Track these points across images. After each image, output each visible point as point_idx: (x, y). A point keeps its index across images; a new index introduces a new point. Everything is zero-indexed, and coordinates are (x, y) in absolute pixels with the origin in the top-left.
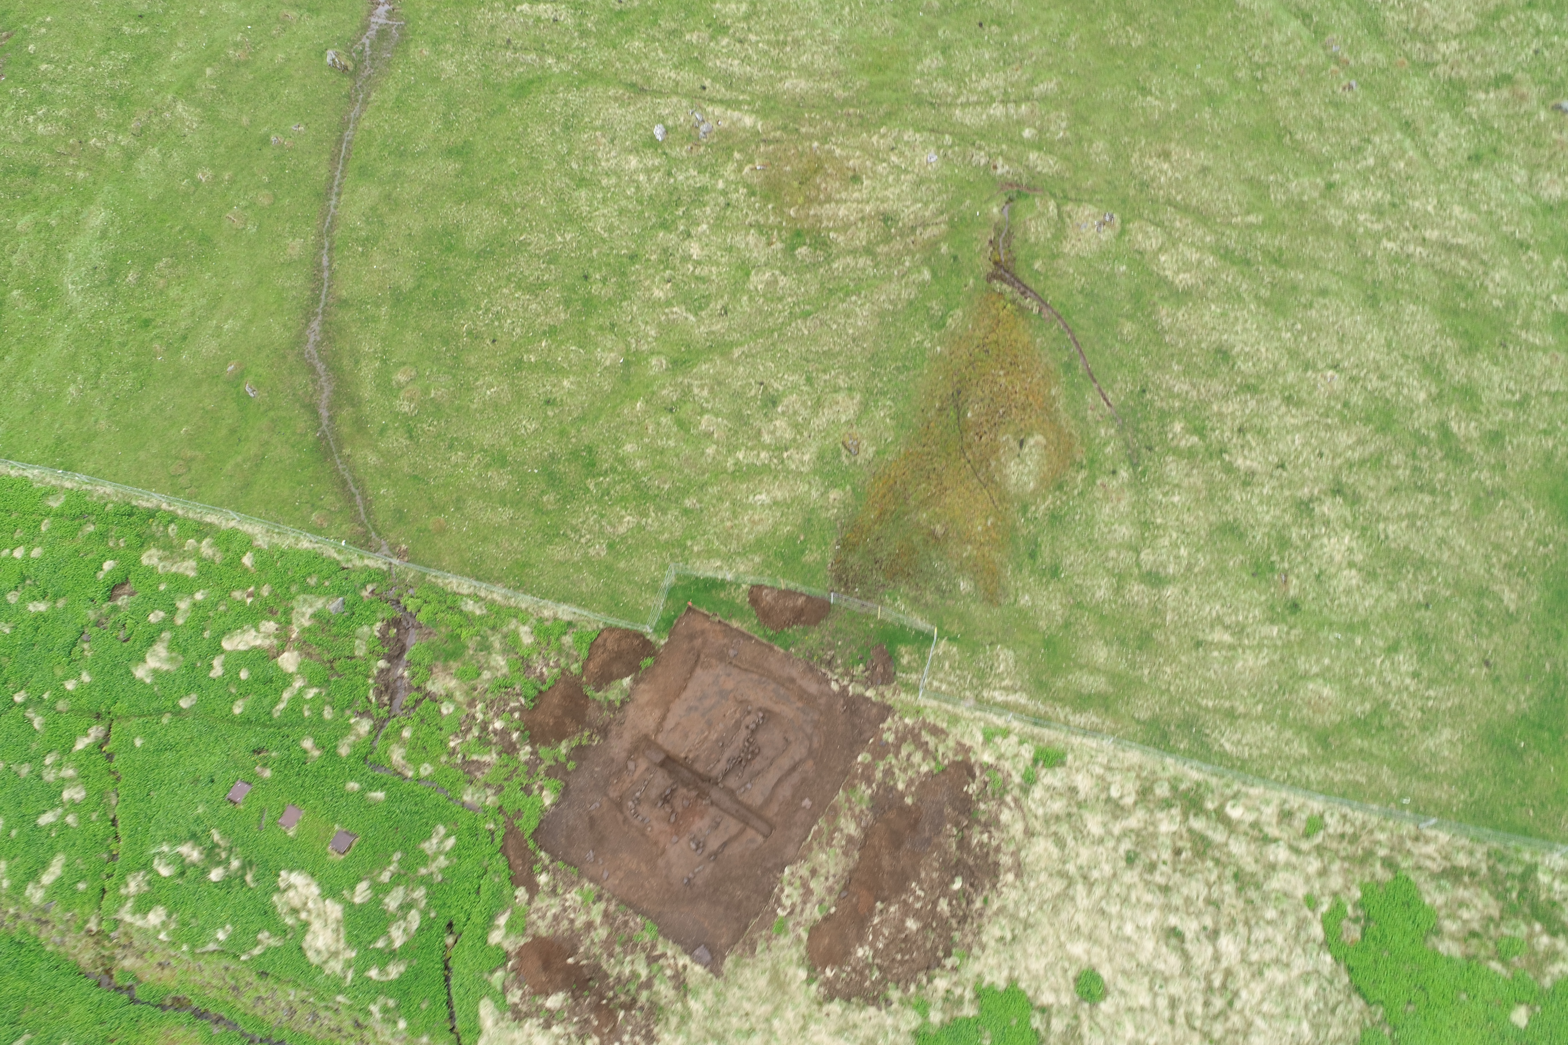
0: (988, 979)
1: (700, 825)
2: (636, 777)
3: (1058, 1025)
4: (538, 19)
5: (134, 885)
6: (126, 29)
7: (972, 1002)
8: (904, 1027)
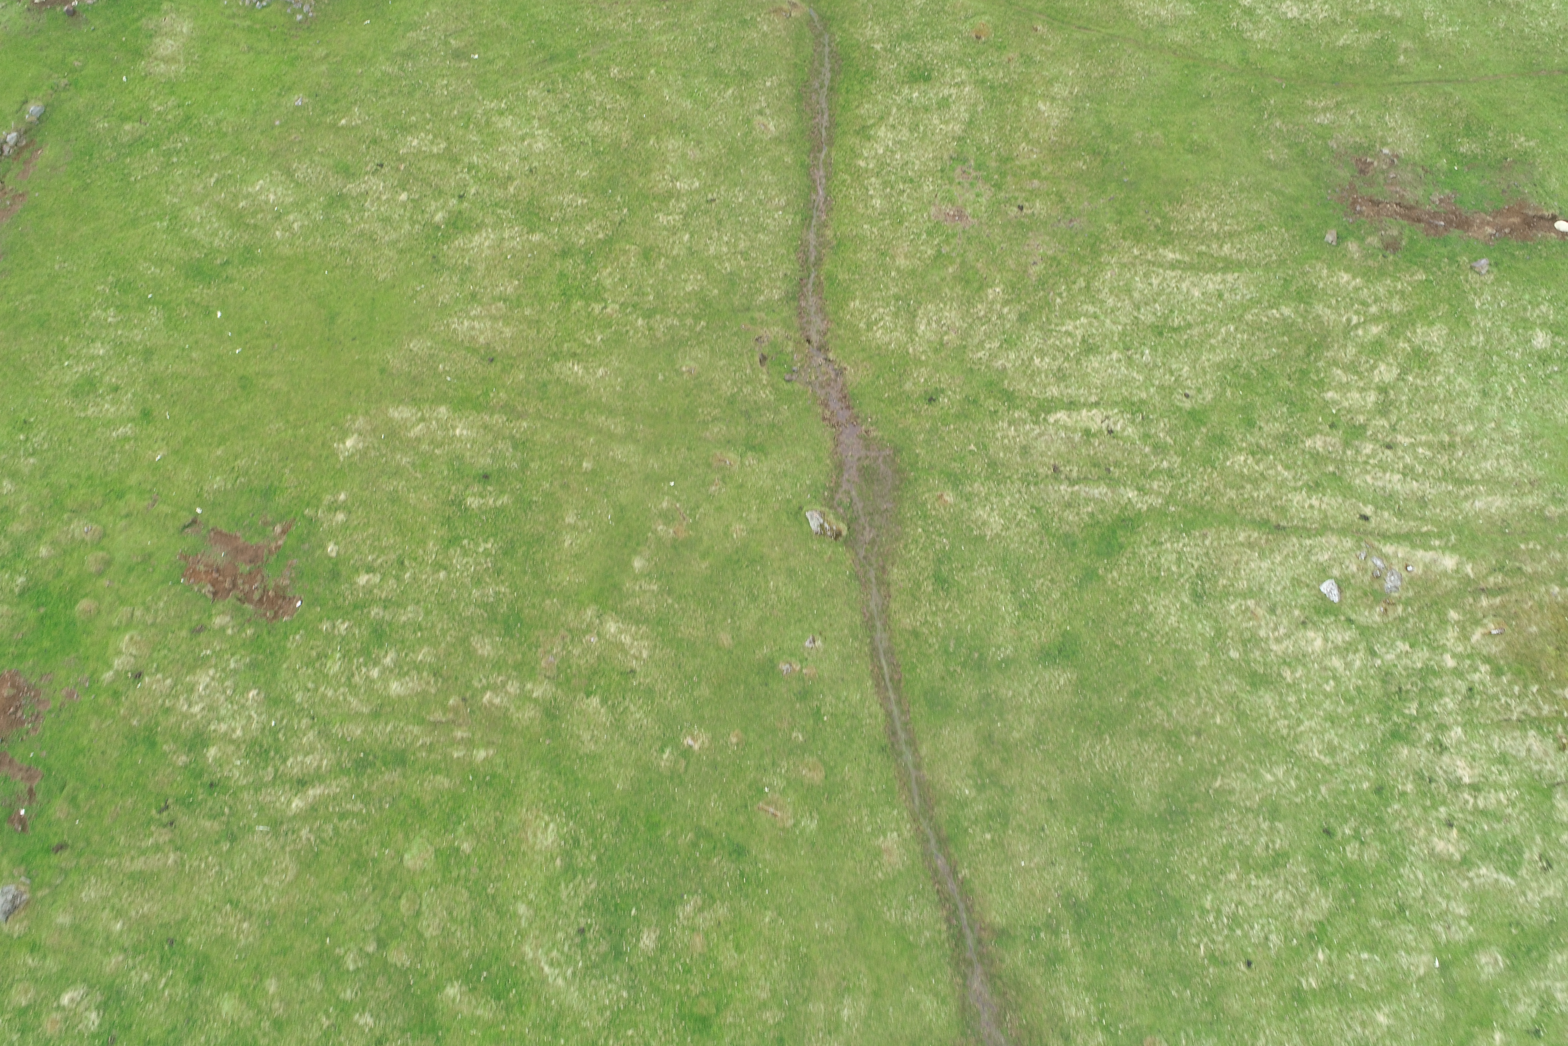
4: (1087, 432)
6: (473, 502)
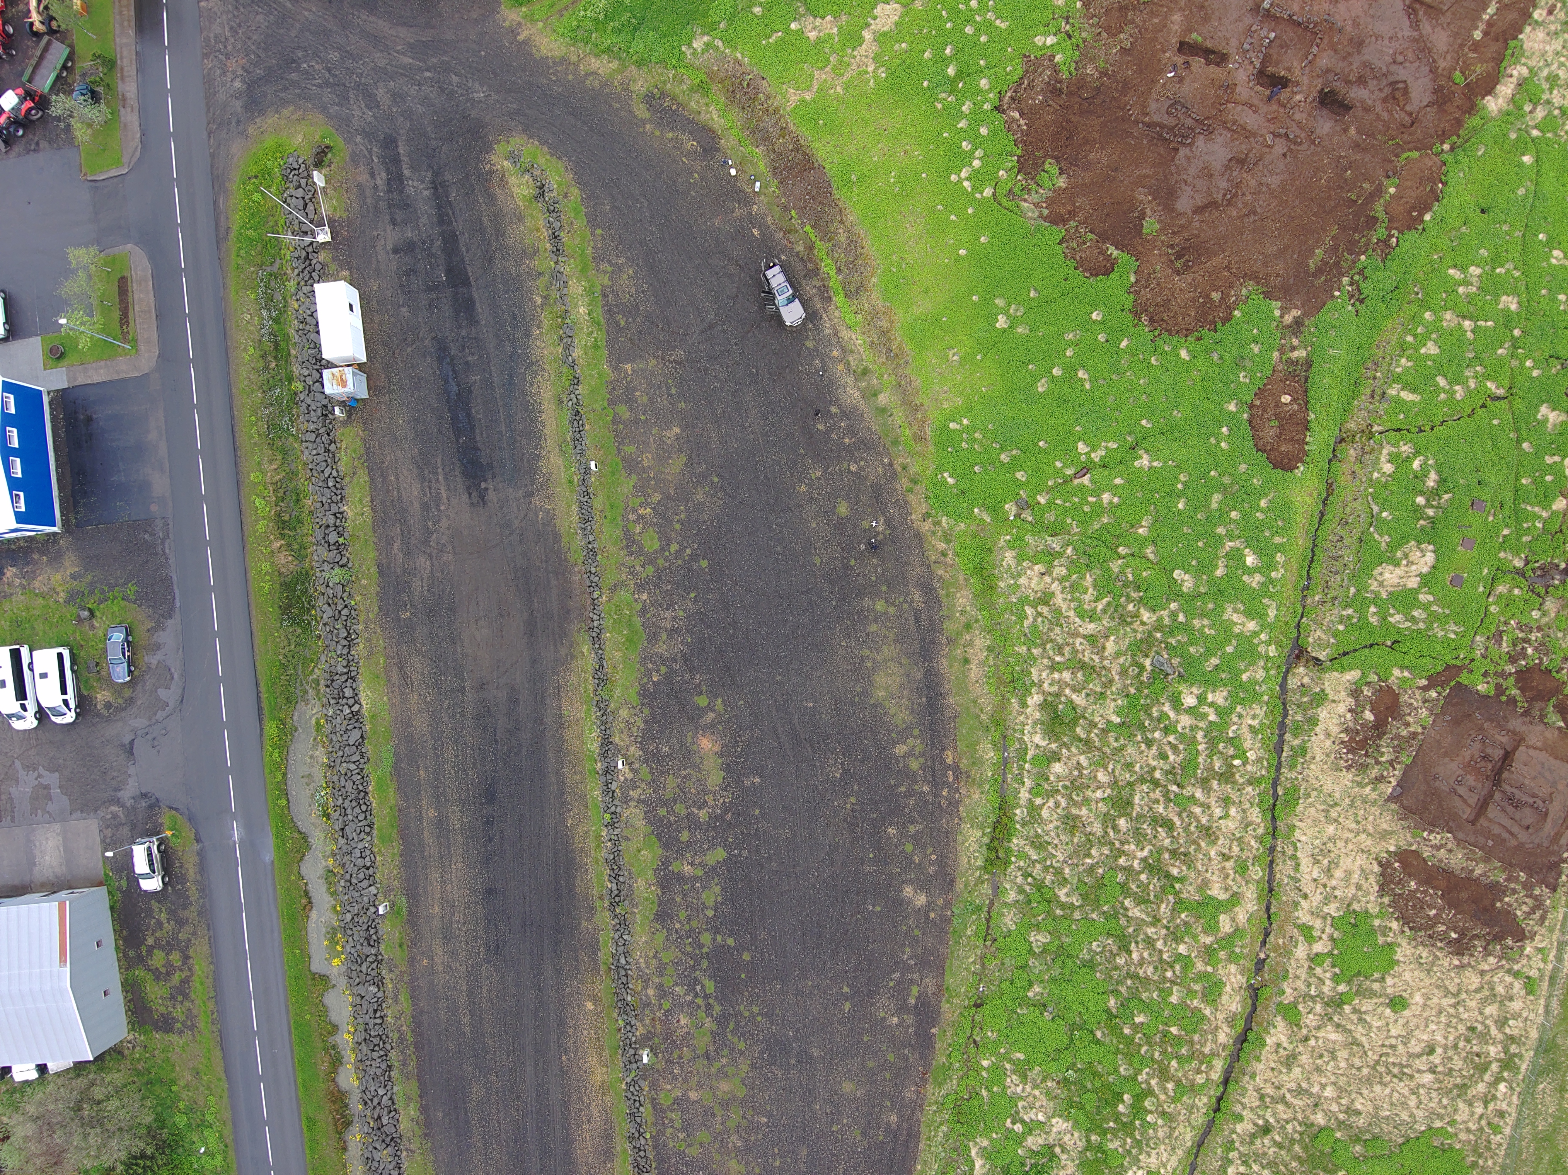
0: (1399, 950)
1: (1471, 780)
2: (1497, 736)
3: (1376, 986)
5: (1406, 449)
7: (1386, 941)
8: (1369, 906)
